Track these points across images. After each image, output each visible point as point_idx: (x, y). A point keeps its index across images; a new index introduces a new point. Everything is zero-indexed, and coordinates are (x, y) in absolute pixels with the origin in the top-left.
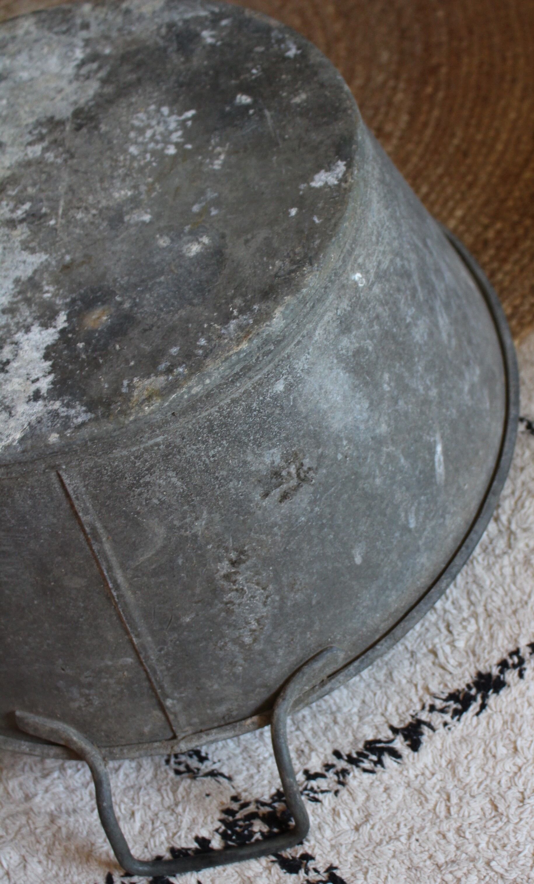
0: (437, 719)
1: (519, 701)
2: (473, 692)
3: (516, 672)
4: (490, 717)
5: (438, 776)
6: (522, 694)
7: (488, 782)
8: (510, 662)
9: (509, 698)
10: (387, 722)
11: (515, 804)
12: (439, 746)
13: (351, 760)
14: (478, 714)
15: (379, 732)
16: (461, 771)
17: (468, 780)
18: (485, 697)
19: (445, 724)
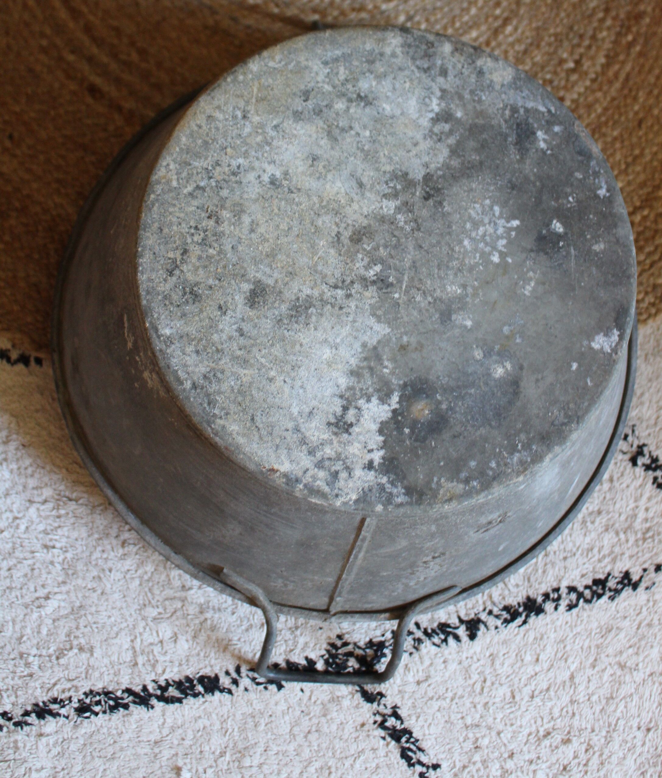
0: (492, 621)
1: (549, 626)
2: (521, 609)
3: (554, 605)
4: (527, 631)
5: (482, 662)
6: (553, 622)
7: (513, 677)
8: (552, 596)
9: (544, 622)
10: (457, 612)
11: (527, 698)
12: (488, 640)
13: (425, 632)
14: (520, 626)
15: (449, 618)
16: (497, 663)
17: (499, 672)
18: (527, 616)
19: (496, 628)
